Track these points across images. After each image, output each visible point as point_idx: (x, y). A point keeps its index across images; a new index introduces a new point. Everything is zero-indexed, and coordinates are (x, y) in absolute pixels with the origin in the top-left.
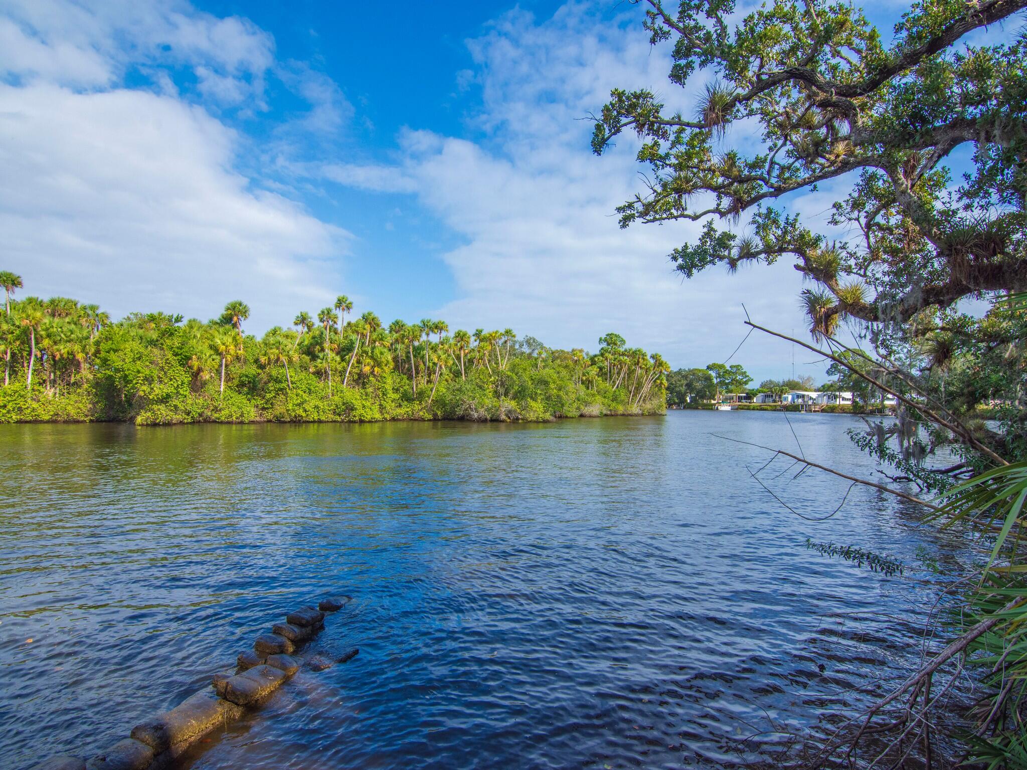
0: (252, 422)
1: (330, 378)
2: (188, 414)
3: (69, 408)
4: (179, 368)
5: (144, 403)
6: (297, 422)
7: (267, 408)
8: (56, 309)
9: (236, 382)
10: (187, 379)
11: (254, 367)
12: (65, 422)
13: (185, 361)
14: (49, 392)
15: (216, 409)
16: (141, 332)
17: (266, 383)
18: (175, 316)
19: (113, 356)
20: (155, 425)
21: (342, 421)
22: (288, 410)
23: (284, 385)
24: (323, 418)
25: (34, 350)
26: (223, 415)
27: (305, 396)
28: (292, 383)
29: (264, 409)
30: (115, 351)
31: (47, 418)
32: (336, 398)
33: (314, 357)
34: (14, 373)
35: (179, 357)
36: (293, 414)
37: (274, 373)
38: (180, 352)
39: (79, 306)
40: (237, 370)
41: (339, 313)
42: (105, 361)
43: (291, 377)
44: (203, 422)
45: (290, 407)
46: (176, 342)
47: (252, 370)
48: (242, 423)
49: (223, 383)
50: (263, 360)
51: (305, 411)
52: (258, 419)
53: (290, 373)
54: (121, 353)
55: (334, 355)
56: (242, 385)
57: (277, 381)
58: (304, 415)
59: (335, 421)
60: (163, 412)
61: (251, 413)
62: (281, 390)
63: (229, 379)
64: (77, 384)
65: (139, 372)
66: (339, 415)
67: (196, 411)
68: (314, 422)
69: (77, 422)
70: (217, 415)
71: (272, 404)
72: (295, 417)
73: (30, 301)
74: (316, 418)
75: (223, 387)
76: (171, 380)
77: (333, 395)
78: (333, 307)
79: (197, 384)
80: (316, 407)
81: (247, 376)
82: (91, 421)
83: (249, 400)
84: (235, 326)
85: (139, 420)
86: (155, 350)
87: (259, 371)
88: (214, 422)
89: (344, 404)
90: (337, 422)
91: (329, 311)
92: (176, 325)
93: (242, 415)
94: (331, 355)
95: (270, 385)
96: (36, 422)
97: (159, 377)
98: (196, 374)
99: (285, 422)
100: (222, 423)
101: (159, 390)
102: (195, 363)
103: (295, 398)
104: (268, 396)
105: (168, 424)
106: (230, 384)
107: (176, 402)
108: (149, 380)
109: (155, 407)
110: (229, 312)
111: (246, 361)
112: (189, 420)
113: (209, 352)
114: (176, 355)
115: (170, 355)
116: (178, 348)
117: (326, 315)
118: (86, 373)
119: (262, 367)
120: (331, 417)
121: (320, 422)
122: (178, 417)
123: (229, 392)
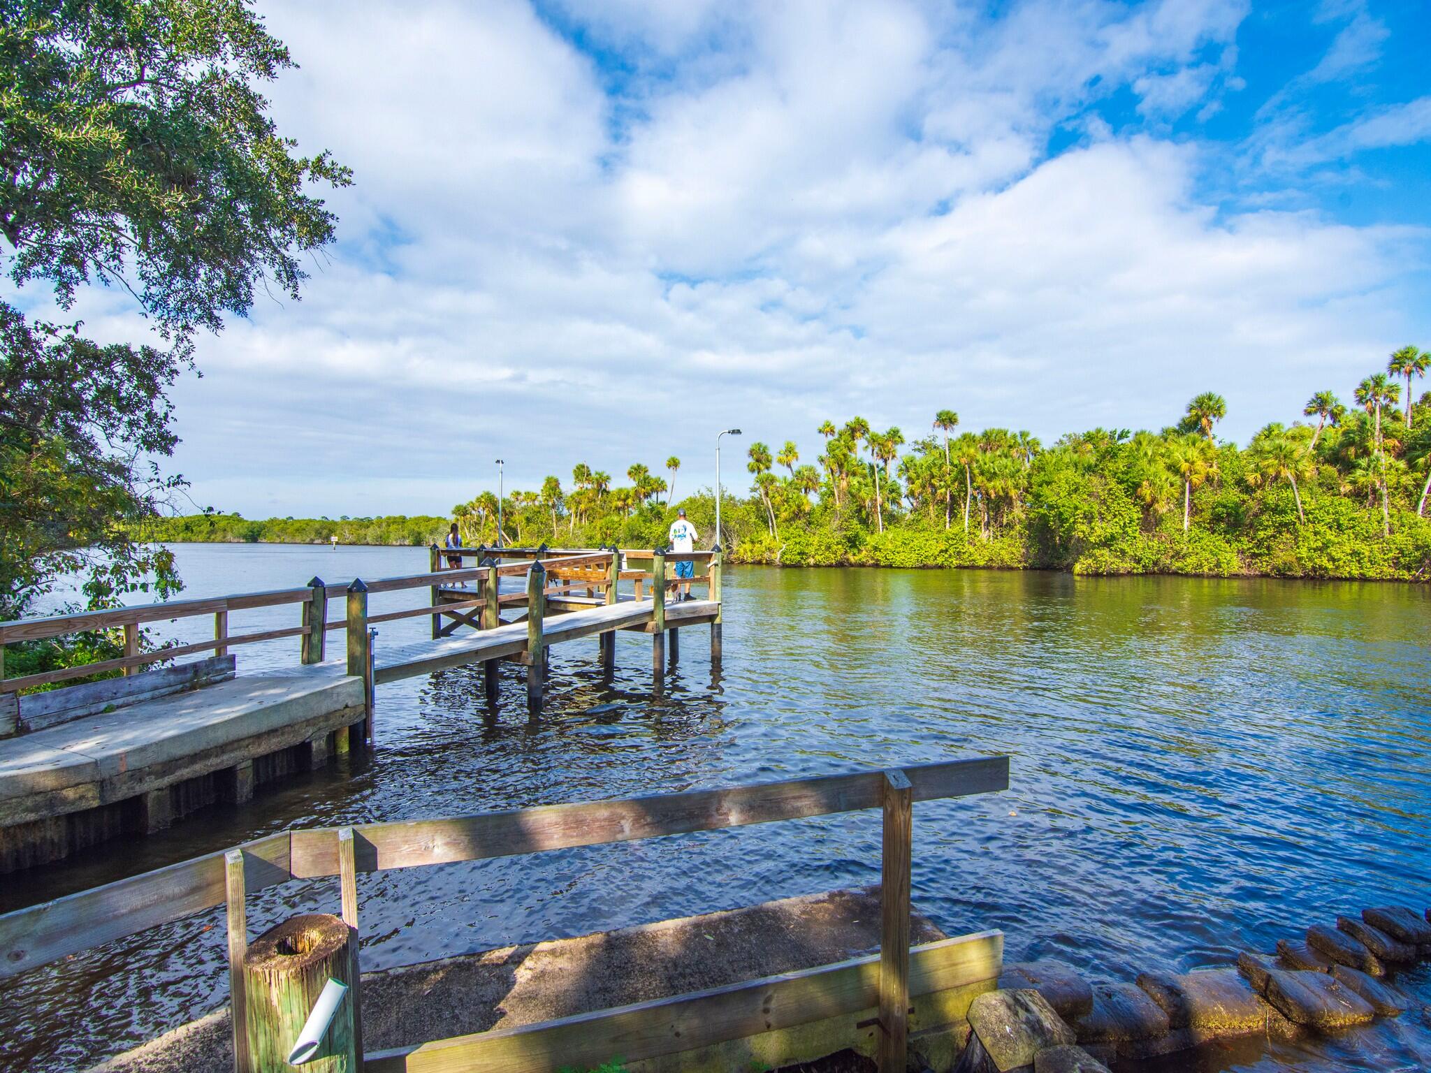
0: (1235, 576)
1: (1385, 500)
2: (1138, 562)
3: (1003, 552)
4: (1126, 499)
5: (1083, 547)
6: (1317, 578)
7: (1260, 555)
8: (990, 441)
9: (1207, 515)
10: (1136, 514)
11: (1236, 490)
12: (1000, 568)
13: (1133, 489)
14: (983, 535)
15: (1177, 555)
16: (1075, 456)
17: (1256, 515)
18: (1118, 432)
19: (1046, 490)
20: (1097, 575)
21: (1416, 581)
22: (1299, 559)
23: (1290, 517)
24: (1371, 573)
25: (969, 490)
26: (1189, 564)
27: (1331, 536)
28: (1306, 513)
29: (1254, 556)
30: (1048, 483)
31: (982, 563)
32: (1399, 538)
33: (1348, 467)
34: (953, 515)
35: (1124, 485)
36: (1309, 565)
37: (1271, 499)
38: (1126, 477)
39: (1009, 435)
40: (1208, 497)
41: (1399, 380)
42: (1037, 496)
43: (1303, 503)
44: (1157, 573)
45: (1304, 552)
46: (1121, 465)
47: (1233, 495)
48: (1218, 577)
49: (1186, 518)
50: (1251, 479)
51: (1333, 559)
52: (1244, 571)
53: (1301, 497)
54: (1054, 485)
55: (1392, 460)
56: (1217, 519)
57: (1276, 510)
58: (1330, 566)
59: (1398, 580)
60: (1106, 558)
61: (1233, 562)
62: (1286, 525)
63: (1195, 511)
64: (1010, 526)
65: (1076, 508)
66: (1409, 569)
67: (1148, 557)
68: (1351, 579)
69: (1011, 569)
70: (1179, 564)
71: (1268, 548)
72: (1314, 569)
73: (965, 437)
74: (1355, 573)
75: (1186, 524)
76: (1115, 516)
77: (1391, 532)
78: (1383, 370)
79: (1150, 521)
80: (1354, 553)
81: (1225, 506)
82: (1025, 568)
83: (1228, 542)
84: (1203, 432)
85: (1078, 568)
86: (1093, 478)
87: (1246, 497)
88: (1175, 574)
89: (1417, 548)
90: (1405, 581)
91: (1378, 381)
92: (1120, 442)
93: (1218, 565)
94: (1386, 460)
95: (1264, 518)
96: (973, 567)
97: (1100, 513)
98: (1147, 508)
99: (1294, 578)
100: (1187, 575)
101: (1101, 529)
102: (1146, 491)
103: (1312, 537)
104: (1261, 534)
105: (1114, 575)
106: (1197, 518)
107: (1124, 546)
108: (1089, 518)
109: (1097, 552)
110: (1194, 412)
111: (1221, 484)
112: (1140, 571)
113: (1165, 475)
114: (1121, 482)
115: (1113, 484)
116: (1123, 473)
117: (1370, 390)
118: (1018, 512)
119: (1248, 490)
120: (1389, 571)
121: (1364, 579)
122: (1126, 565)
123: (1196, 531)
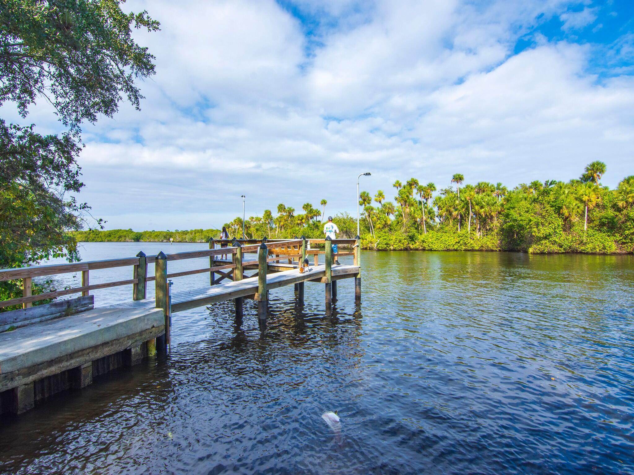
0: (614, 254)
2: (561, 247)
3: (488, 243)
4: (555, 215)
7: (627, 243)
8: (481, 189)
9: (597, 223)
10: (561, 222)
11: (612, 210)
12: (486, 251)
13: (558, 210)
14: (478, 235)
15: (582, 244)
16: (525, 195)
17: (623, 223)
18: (550, 182)
19: (512, 212)
20: (542, 253)
25: (470, 212)
26: (589, 247)
29: (623, 243)
30: (513, 208)
31: (477, 248)
34: (462, 225)
35: (554, 208)
38: (554, 204)
39: (489, 185)
40: (597, 214)
42: (507, 216)
44: (572, 252)
46: (552, 197)
47: (611, 213)
48: (605, 254)
49: (585, 225)
50: (620, 204)
52: (618, 251)
54: (516, 209)
56: (602, 224)
60: (547, 245)
61: (612, 247)
63: (590, 221)
64: (491, 229)
67: (566, 244)
69: (492, 251)
70: (583, 248)
71: (631, 239)
73: (467, 187)
75: (585, 227)
76: (550, 224)
79: (568, 226)
81: (606, 218)
82: (500, 250)
83: (609, 236)
84: (594, 181)
85: (531, 250)
86: (536, 205)
87: (617, 213)
88: (581, 253)
92: (551, 187)
93: (604, 248)
95: (628, 224)
96: (473, 250)
97: (542, 223)
98: (566, 219)
100: (587, 254)
101: (544, 231)
102: (565, 212)
104: (627, 232)
105: (550, 253)
106: (591, 225)
107: (554, 239)
108: (537, 225)
109: (543, 242)
110: (590, 172)
111: (604, 207)
112: (563, 251)
113: (575, 203)
114: (552, 206)
115: (548, 207)
116: (553, 202)
118: (496, 223)
119: (619, 210)
122: (555, 248)
123: (591, 231)
